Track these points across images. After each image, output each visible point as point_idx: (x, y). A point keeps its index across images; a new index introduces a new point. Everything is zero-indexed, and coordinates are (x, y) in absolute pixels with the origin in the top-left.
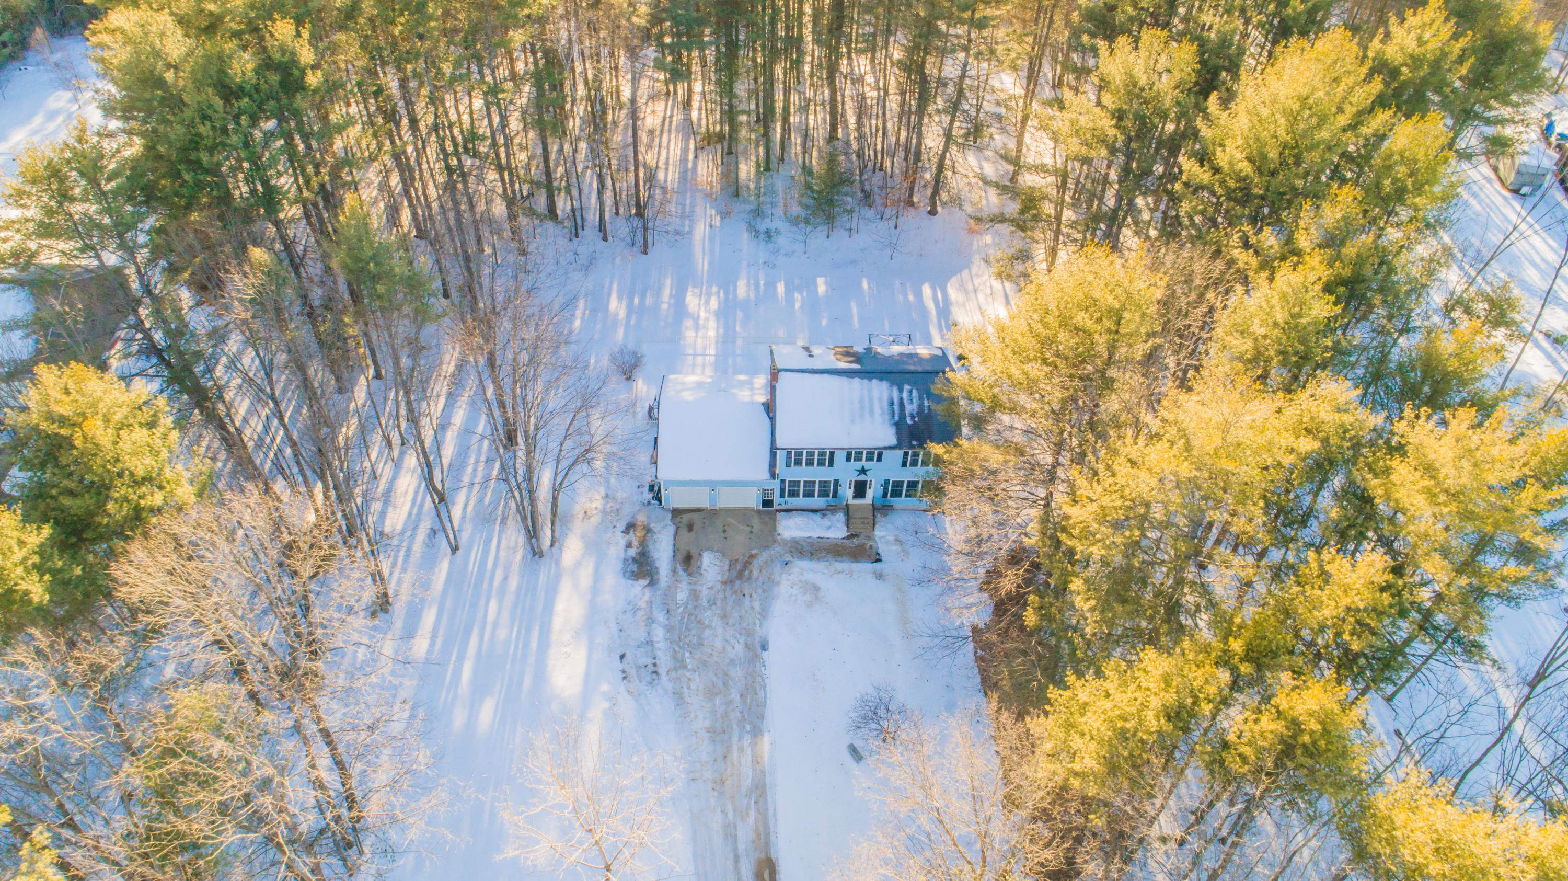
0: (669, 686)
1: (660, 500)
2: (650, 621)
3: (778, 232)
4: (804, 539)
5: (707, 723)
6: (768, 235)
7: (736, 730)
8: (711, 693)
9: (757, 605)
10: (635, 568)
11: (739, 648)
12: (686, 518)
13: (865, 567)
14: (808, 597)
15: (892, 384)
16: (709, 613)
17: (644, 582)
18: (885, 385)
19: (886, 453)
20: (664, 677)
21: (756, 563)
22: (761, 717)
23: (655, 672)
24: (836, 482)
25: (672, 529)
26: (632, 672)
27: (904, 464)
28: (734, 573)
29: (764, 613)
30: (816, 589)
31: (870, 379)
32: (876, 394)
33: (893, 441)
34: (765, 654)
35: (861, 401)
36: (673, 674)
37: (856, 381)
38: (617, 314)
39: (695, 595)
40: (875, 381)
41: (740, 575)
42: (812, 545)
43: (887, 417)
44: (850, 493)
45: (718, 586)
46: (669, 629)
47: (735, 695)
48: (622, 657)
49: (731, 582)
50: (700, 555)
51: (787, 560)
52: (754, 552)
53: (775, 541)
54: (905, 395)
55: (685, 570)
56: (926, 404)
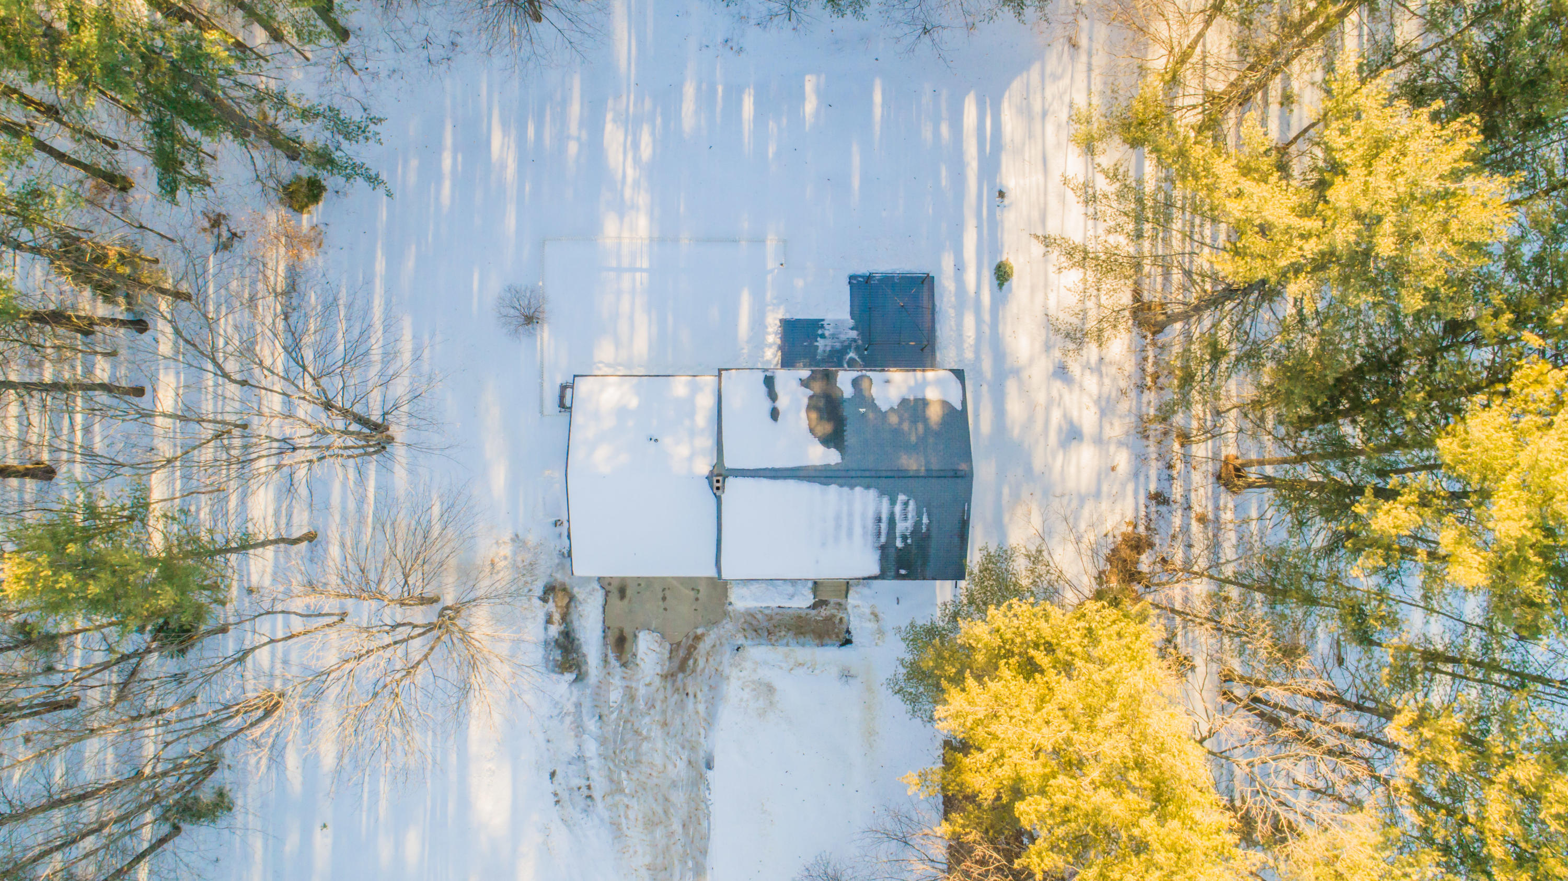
0: (606, 815)
2: (579, 729)
4: (761, 610)
5: (648, 860)
7: (677, 867)
8: (651, 823)
9: (701, 708)
10: (557, 655)
11: (681, 765)
13: (831, 654)
14: (761, 704)
15: (882, 493)
16: (647, 720)
17: (570, 677)
18: (872, 494)
20: (600, 805)
21: (703, 647)
22: (704, 852)
23: (589, 797)
25: (599, 596)
26: (564, 795)
28: (676, 663)
29: (710, 720)
30: (771, 691)
31: (852, 487)
32: (858, 507)
33: (875, 570)
34: (710, 774)
35: (838, 518)
36: (609, 799)
37: (833, 489)
38: (503, 166)
39: (630, 695)
40: (858, 489)
41: (682, 667)
42: (770, 618)
43: (871, 538)
45: (657, 681)
46: (603, 741)
47: (677, 827)
48: (553, 774)
49: (672, 675)
50: (635, 636)
51: (739, 642)
52: (699, 631)
53: (726, 614)
54: (898, 509)
55: (618, 658)
56: (925, 520)
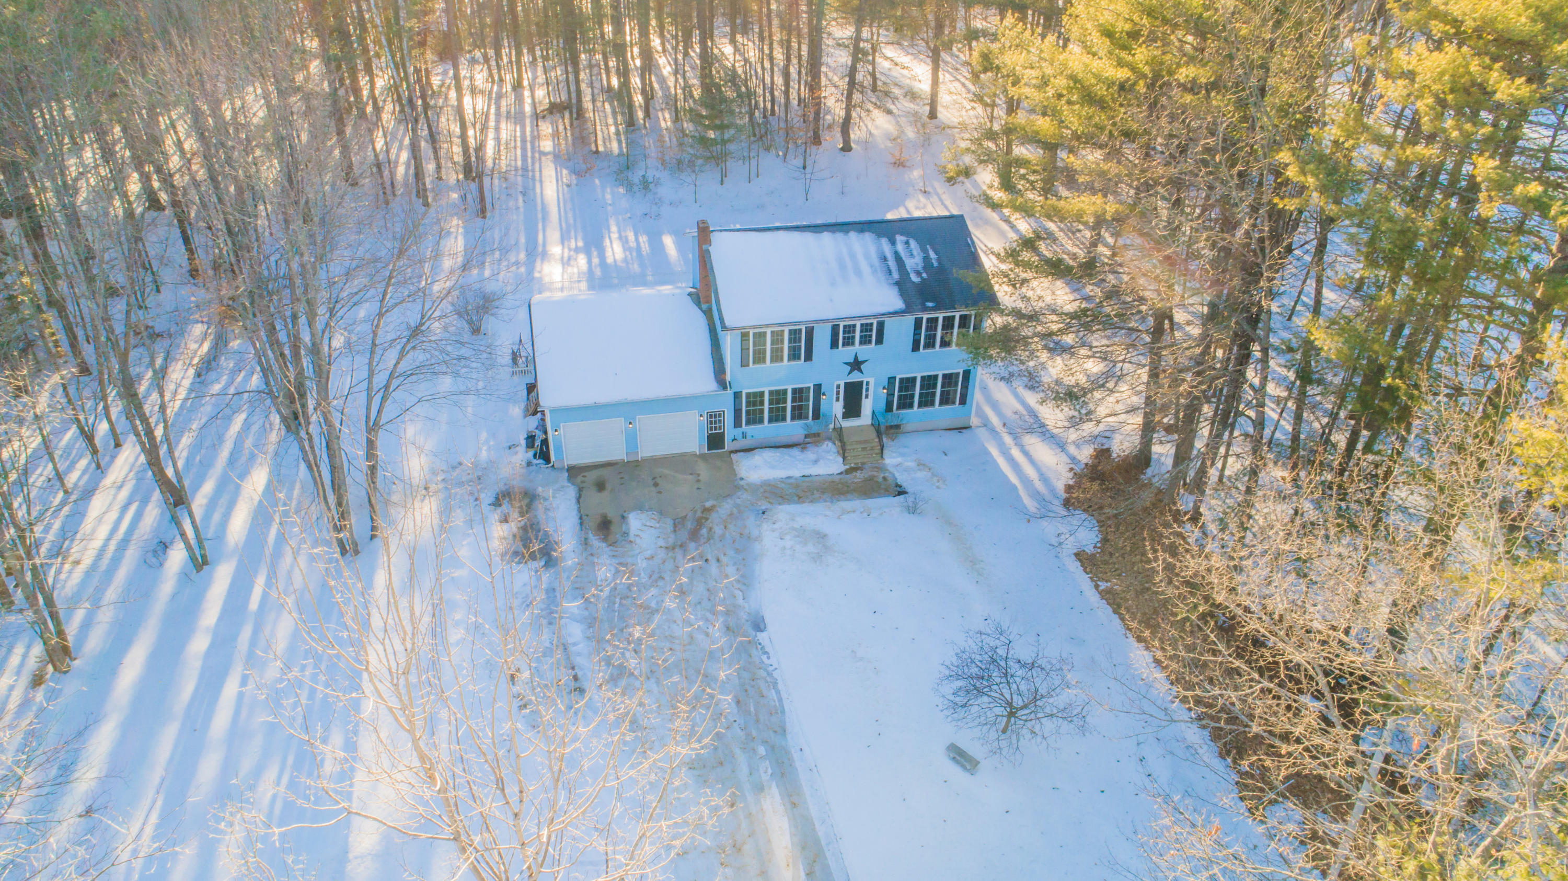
1: (547, 459)
2: (556, 615)
3: (657, 183)
4: (782, 480)
6: (645, 185)
7: (742, 758)
9: (731, 571)
10: (518, 548)
11: (717, 633)
12: (592, 476)
13: (886, 503)
14: (811, 548)
15: (879, 237)
16: (654, 592)
17: (536, 564)
18: (868, 237)
19: (889, 323)
20: (595, 696)
21: (715, 520)
23: (578, 689)
24: (818, 387)
25: (571, 492)
26: (534, 696)
27: (916, 347)
28: (683, 534)
29: (746, 582)
30: (821, 537)
31: (847, 232)
32: (858, 249)
33: (898, 303)
34: (762, 636)
35: (840, 260)
36: (610, 688)
37: (826, 236)
39: (625, 571)
40: (852, 236)
41: (694, 535)
42: (797, 486)
43: (882, 277)
44: (838, 408)
45: (662, 554)
46: (591, 622)
47: (726, 704)
48: (514, 675)
49: (681, 546)
50: (623, 517)
51: (763, 508)
52: (708, 504)
53: (739, 488)
54: (900, 247)
55: (605, 540)
56: (933, 255)
